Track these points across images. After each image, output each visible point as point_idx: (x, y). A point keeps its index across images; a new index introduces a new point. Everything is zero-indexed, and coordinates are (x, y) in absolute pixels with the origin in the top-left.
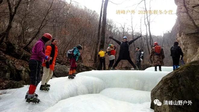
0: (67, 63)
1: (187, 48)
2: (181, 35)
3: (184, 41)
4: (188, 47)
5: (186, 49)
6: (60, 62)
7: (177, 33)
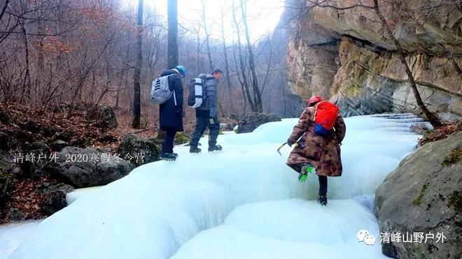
0: (88, 135)
1: (310, 73)
2: (298, 46)
3: (305, 58)
4: (312, 71)
5: (309, 75)
6: (69, 136)
7: (289, 41)
